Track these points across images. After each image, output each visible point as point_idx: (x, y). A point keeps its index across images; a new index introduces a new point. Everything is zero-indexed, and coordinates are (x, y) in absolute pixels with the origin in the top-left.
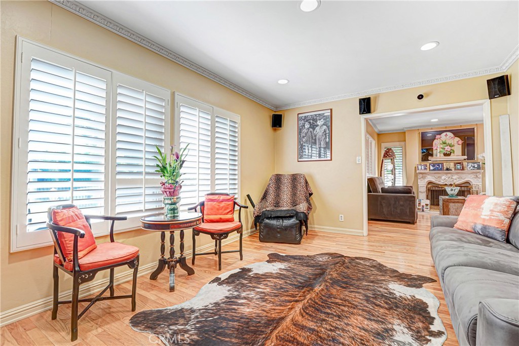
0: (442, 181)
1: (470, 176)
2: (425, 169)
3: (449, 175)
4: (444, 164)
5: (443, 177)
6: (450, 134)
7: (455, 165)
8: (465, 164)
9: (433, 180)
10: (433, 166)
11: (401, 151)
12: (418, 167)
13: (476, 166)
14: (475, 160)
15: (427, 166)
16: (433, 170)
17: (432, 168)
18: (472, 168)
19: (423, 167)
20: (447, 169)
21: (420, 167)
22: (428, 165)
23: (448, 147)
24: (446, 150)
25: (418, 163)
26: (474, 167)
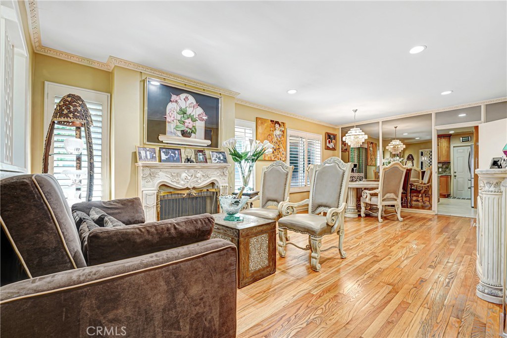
0: (182, 182)
1: (215, 173)
2: (153, 158)
3: (192, 171)
4: (183, 151)
5: (184, 175)
6: (191, 99)
7: (196, 155)
8: (208, 152)
9: (168, 180)
10: (166, 153)
11: (100, 113)
12: (140, 153)
13: (222, 158)
14: (219, 148)
15: (155, 153)
16: (167, 160)
17: (164, 157)
18: (218, 160)
19: (148, 153)
20: (188, 160)
21: (143, 153)
22: (157, 149)
23: (189, 120)
24: (186, 124)
25: (138, 145)
26: (219, 158)
